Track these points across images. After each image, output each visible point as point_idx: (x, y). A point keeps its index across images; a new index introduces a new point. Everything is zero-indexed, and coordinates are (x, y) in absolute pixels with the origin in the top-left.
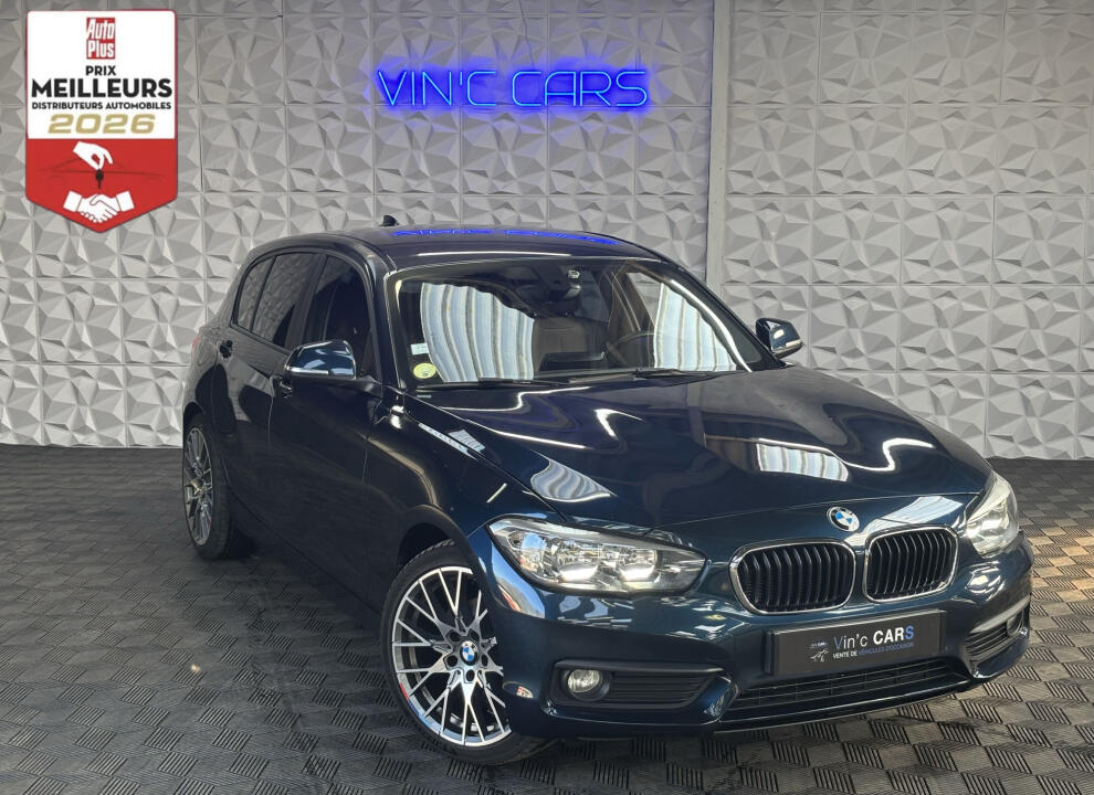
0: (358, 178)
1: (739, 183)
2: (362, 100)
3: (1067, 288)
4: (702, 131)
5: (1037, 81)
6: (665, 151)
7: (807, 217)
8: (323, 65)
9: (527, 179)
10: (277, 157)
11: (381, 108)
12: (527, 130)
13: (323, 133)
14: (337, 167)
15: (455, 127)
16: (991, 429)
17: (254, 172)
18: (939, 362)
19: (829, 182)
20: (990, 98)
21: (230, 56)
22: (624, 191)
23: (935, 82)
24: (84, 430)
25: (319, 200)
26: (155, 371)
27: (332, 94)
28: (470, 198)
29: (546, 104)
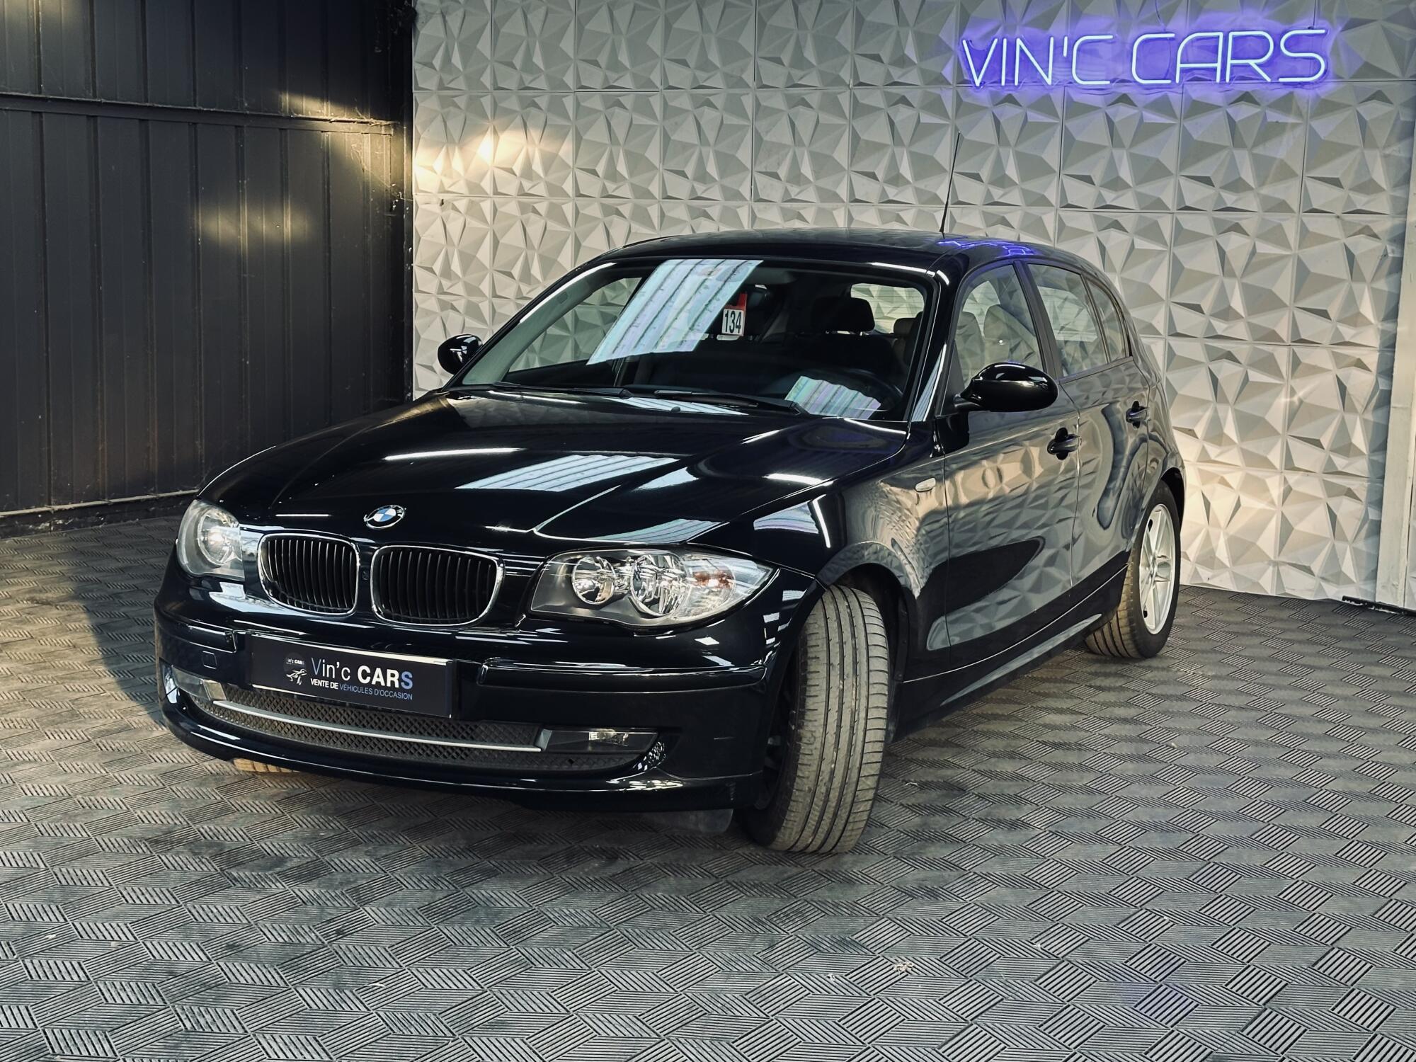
0: (926, 184)
2: (940, 79)
4: (1405, 116)
6: (1349, 148)
8: (898, 32)
9: (1147, 189)
10: (836, 156)
11: (963, 89)
12: (1152, 118)
13: (892, 125)
14: (906, 170)
15: (1056, 116)
17: (809, 175)
21: (792, 24)
22: (1283, 207)
25: (882, 213)
27: (906, 73)
28: (1069, 214)
29: (1177, 81)
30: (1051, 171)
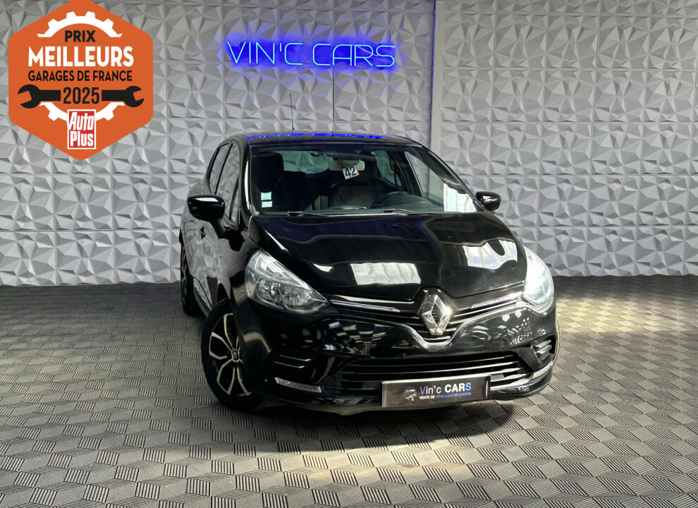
0: (212, 109)
1: (448, 114)
2: (216, 59)
3: (631, 177)
4: (427, 83)
6: (404, 95)
7: (487, 136)
8: (191, 36)
9: (320, 111)
10: (160, 95)
11: (228, 64)
12: (321, 80)
13: (191, 80)
14: (200, 102)
15: (275, 77)
16: (589, 259)
18: (560, 221)
19: (500, 114)
22: (380, 119)
24: (27, 275)
25: (187, 123)
26: (76, 234)
27: (197, 55)
28: (284, 122)
29: (334, 64)
30: (274, 103)
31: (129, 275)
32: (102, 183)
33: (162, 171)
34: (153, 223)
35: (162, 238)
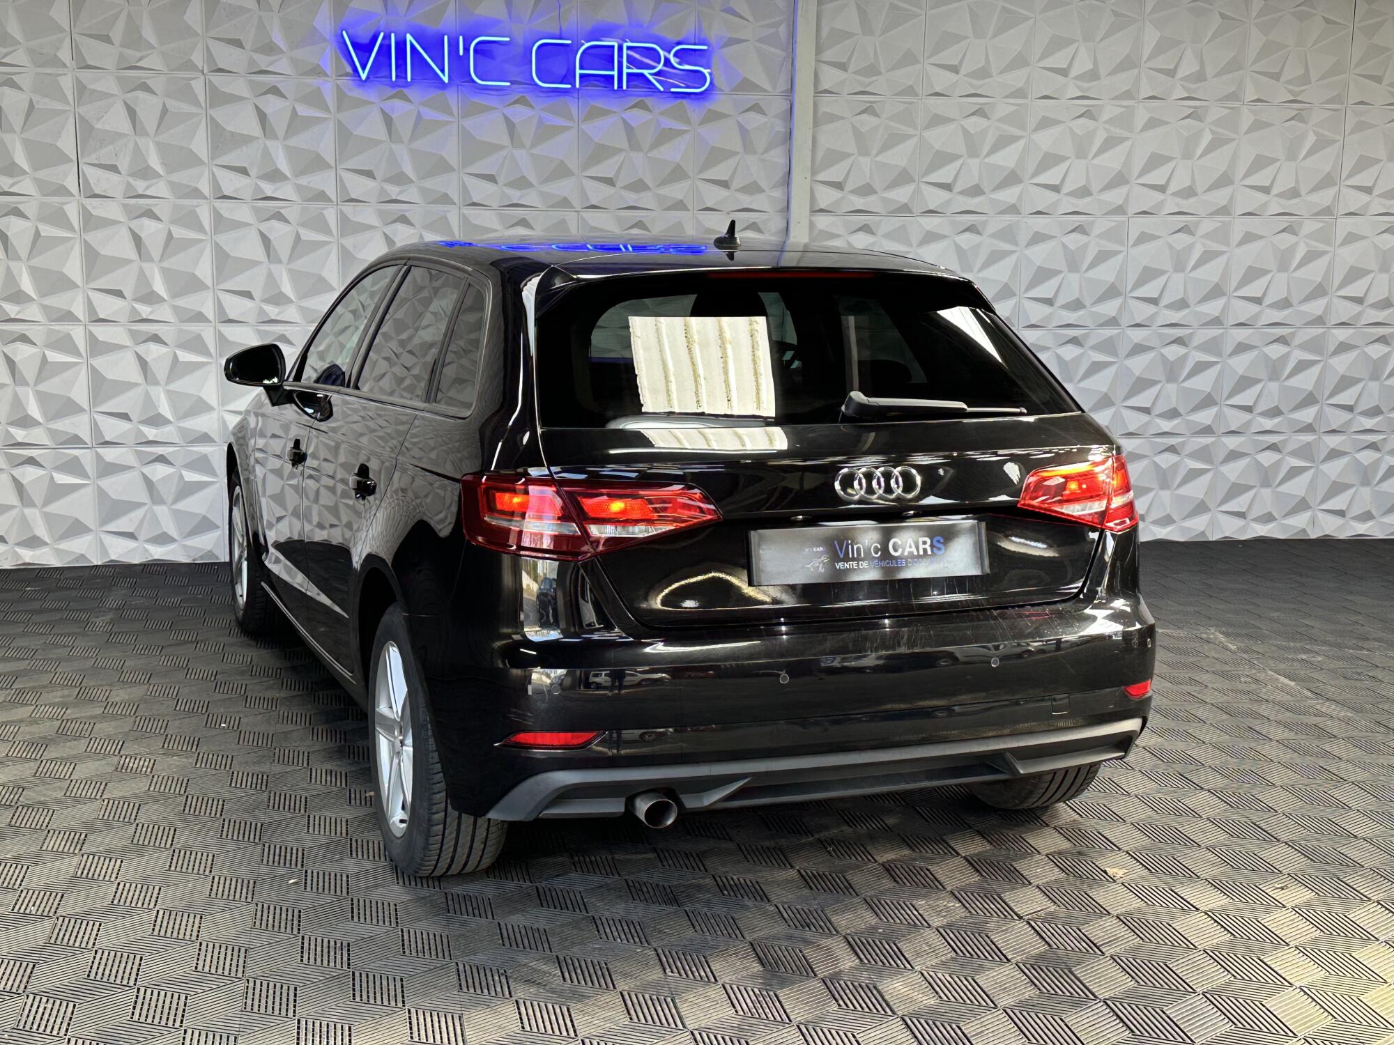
0: (311, 181)
1: (827, 197)
2: (317, 71)
3: (1208, 331)
4: (780, 127)
5: (1180, 74)
6: (732, 154)
7: (909, 243)
8: (260, 18)
9: (551, 188)
10: (194, 148)
11: (345, 82)
12: (551, 119)
13: (262, 117)
14: (283, 165)
15: (451, 114)
17: (159, 169)
19: (935, 198)
20: (1127, 95)
22: (680, 205)
23: (1064, 72)
25: (256, 211)
26: (8, 456)
27: (275, 61)
28: (472, 212)
29: (578, 86)
31: (131, 544)
32: (66, 344)
33: (199, 317)
34: (183, 432)
35: (201, 464)
